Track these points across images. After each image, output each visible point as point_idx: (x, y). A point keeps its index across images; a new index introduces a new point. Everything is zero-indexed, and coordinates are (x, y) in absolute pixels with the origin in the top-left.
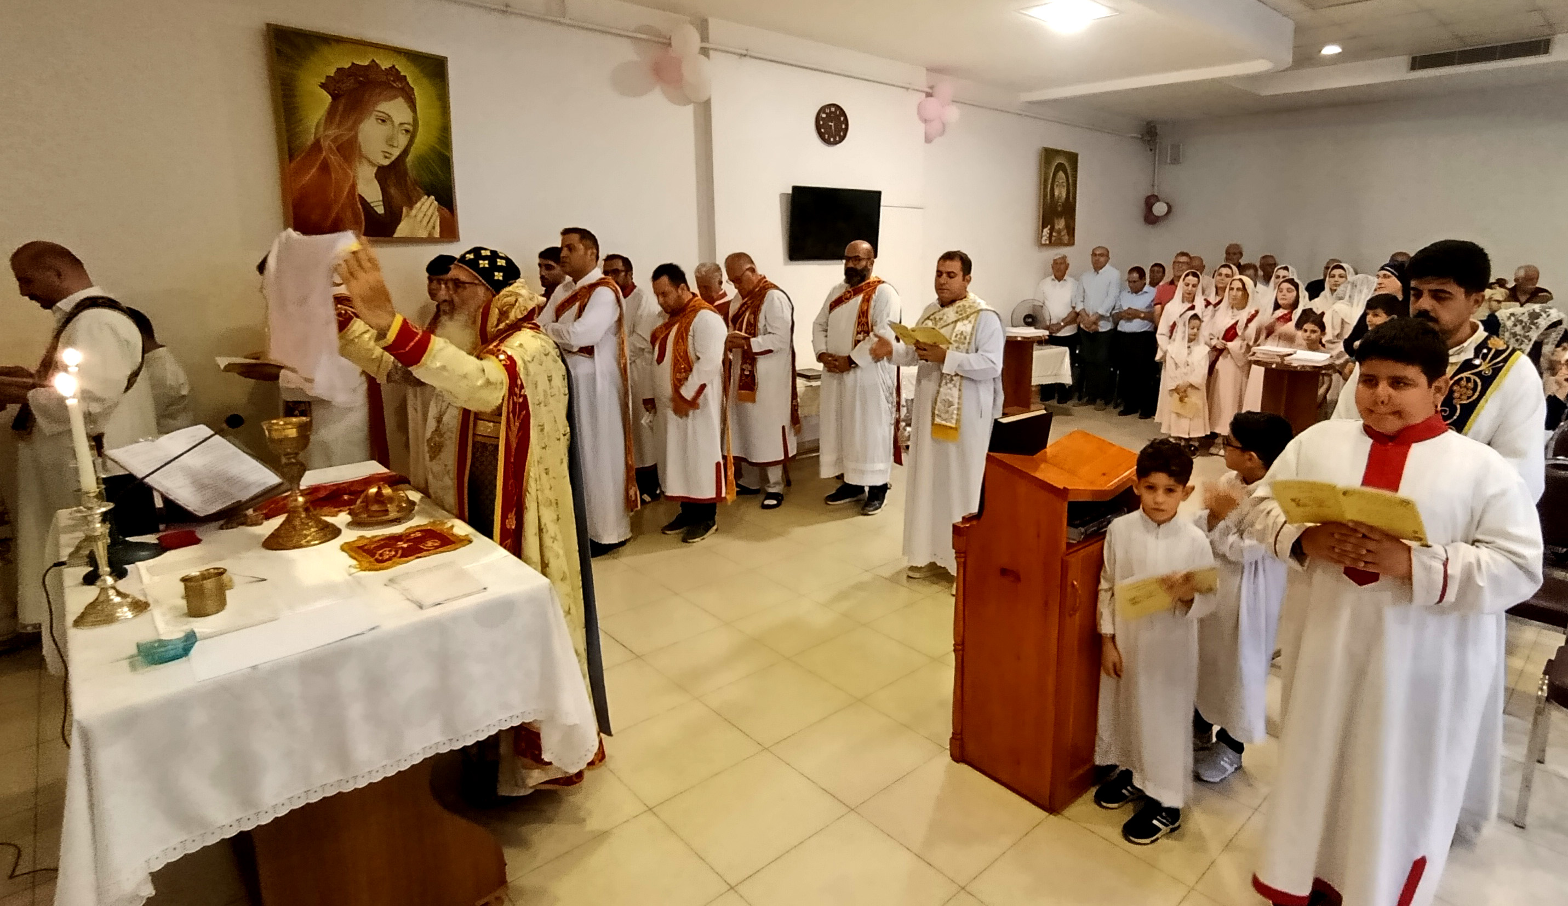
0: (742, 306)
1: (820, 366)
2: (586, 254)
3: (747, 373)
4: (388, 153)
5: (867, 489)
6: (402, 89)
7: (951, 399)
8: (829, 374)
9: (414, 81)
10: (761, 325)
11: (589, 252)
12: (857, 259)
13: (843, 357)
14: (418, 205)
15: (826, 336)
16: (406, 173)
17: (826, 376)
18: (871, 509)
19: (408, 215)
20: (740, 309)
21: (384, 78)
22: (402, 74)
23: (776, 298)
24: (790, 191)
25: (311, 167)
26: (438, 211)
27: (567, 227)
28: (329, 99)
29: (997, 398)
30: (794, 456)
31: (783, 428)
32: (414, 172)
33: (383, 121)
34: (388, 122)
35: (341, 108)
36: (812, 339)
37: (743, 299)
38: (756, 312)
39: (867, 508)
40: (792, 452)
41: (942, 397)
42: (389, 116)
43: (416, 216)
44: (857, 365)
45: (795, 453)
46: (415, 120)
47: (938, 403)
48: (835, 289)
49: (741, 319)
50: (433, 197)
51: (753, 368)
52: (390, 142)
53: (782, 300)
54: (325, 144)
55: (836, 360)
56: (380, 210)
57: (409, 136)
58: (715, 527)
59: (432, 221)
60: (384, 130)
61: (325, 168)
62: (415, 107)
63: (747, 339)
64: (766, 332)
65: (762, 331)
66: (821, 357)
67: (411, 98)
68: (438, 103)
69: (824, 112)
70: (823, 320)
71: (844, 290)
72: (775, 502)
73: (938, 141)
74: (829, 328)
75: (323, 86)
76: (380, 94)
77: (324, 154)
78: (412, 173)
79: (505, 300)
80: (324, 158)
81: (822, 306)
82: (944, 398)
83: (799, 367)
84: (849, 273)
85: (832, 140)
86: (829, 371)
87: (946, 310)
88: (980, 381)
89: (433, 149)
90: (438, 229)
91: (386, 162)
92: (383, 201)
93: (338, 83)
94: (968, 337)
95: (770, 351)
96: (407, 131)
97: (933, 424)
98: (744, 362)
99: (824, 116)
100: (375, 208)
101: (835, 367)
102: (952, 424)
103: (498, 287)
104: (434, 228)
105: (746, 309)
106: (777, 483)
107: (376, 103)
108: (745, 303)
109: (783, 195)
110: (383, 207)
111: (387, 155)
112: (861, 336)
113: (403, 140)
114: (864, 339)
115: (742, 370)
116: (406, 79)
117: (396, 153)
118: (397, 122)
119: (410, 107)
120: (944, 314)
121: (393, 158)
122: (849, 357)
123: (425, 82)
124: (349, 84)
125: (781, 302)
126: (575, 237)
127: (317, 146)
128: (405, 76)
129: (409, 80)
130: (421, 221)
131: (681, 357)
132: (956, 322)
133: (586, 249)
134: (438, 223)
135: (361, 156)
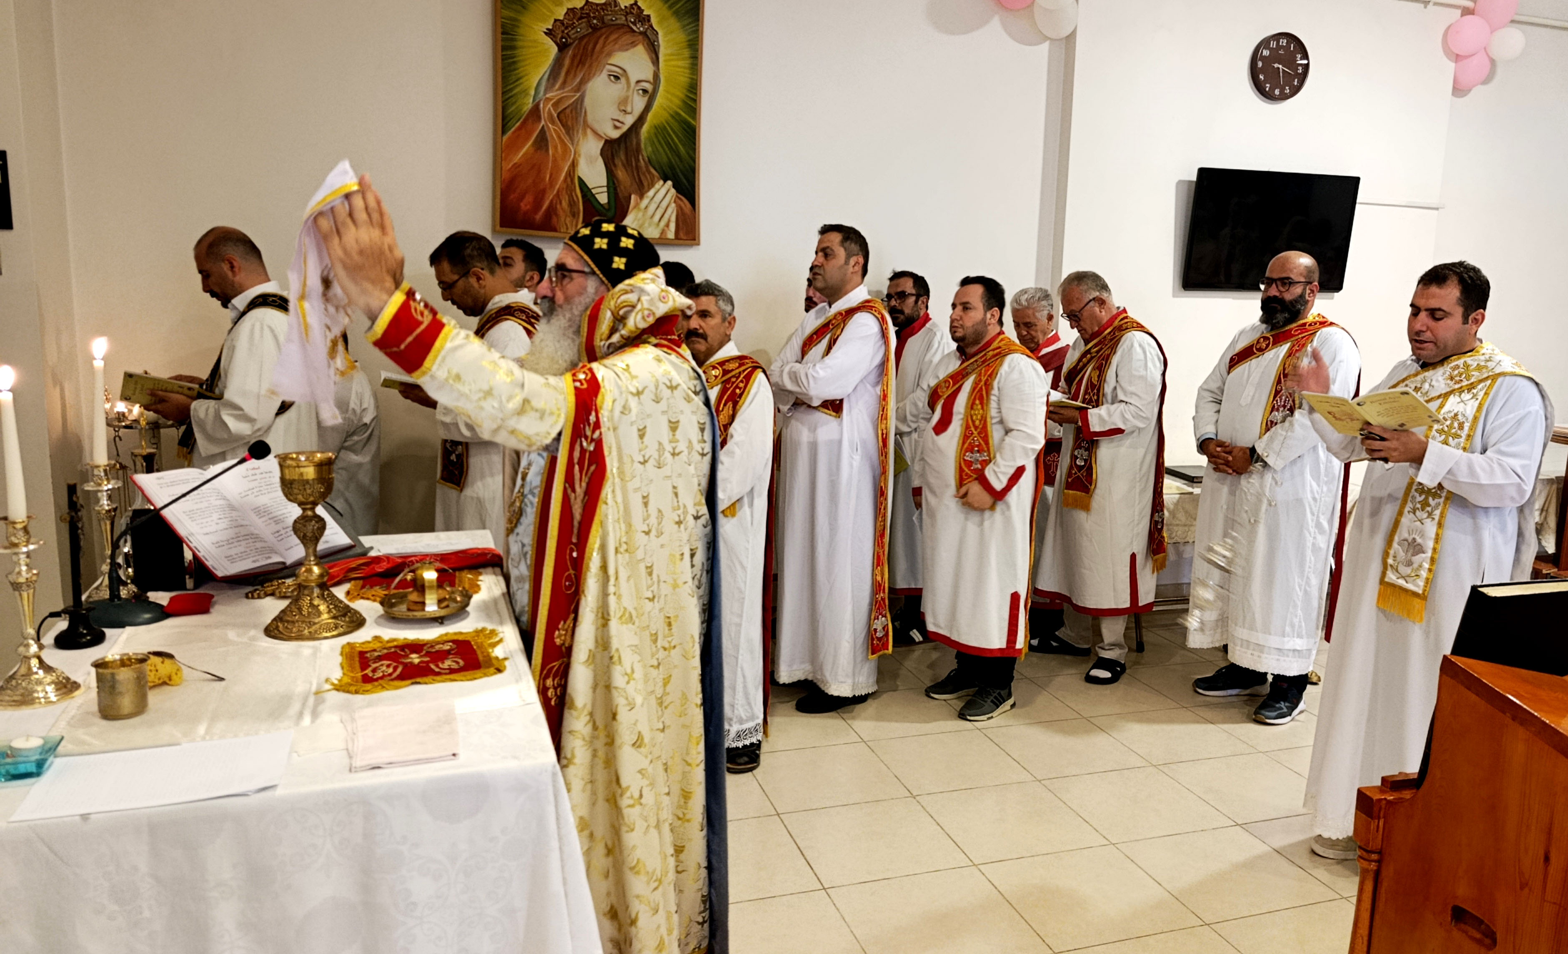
0: (1084, 355)
1: (1203, 460)
2: (847, 262)
3: (1079, 463)
4: (618, 121)
5: (1270, 678)
6: (644, 34)
7: (1419, 540)
8: (1217, 475)
9: (660, 23)
10: (1108, 389)
11: (852, 261)
12: (1287, 282)
13: (1242, 449)
14: (651, 193)
15: (1218, 411)
16: (638, 150)
17: (1211, 479)
18: (1274, 714)
19: (637, 205)
20: (1080, 360)
21: (622, 20)
22: (645, 13)
23: (1136, 345)
24: (1194, 178)
25: (527, 139)
26: (675, 202)
27: (827, 223)
28: (555, 49)
29: (1524, 548)
30: (1150, 605)
31: (1133, 557)
32: (650, 149)
33: (617, 78)
34: (623, 80)
35: (567, 62)
36: (1194, 414)
37: (1086, 345)
38: (1102, 369)
39: (1263, 712)
40: (1146, 596)
41: (1403, 533)
42: (624, 71)
43: (646, 207)
44: (1266, 465)
45: (1151, 598)
46: (656, 76)
47: (1395, 545)
48: (1241, 333)
49: (1080, 376)
50: (669, 183)
51: (1090, 456)
52: (623, 106)
53: (1147, 348)
54: (546, 109)
55: (1230, 453)
56: (603, 199)
57: (646, 99)
58: (1010, 702)
59: (666, 216)
60: (616, 90)
61: (542, 141)
62: (658, 58)
63: (1083, 411)
64: (1115, 400)
65: (1109, 398)
66: (1204, 446)
67: (653, 45)
68: (687, 53)
69: (1267, 47)
70: (1214, 386)
71: (1258, 335)
72: (1106, 674)
73: (1478, 91)
74: (1224, 399)
75: (549, 33)
76: (616, 41)
77: (543, 123)
78: (646, 150)
79: (623, 298)
80: (543, 127)
81: (1215, 362)
82: (1405, 535)
83: (1169, 462)
84: (1269, 307)
85: (1277, 92)
86: (1216, 469)
87: (1429, 374)
88: (1486, 509)
89: (675, 116)
90: (673, 226)
91: (615, 134)
92: (608, 186)
93: (566, 28)
94: (1467, 426)
95: (1119, 431)
96: (645, 91)
97: (1382, 581)
98: (1077, 446)
99: (1266, 53)
100: (597, 196)
101: (1227, 463)
102: (1417, 586)
103: (616, 278)
104: (667, 225)
105: (1089, 362)
106: (1114, 645)
107: (609, 55)
108: (1088, 352)
109: (1180, 183)
110: (606, 194)
111: (618, 124)
112: (1278, 416)
113: (639, 103)
114: (1283, 421)
115: (1074, 458)
116: (649, 21)
117: (629, 120)
118: (633, 81)
119: (652, 59)
120: (1424, 381)
121: (625, 128)
122: (1253, 450)
123: (674, 24)
124: (582, 29)
125: (1145, 352)
126: (836, 237)
127: (535, 112)
128: (649, 16)
129: (654, 21)
130: (652, 217)
131: (976, 428)
132: (1446, 396)
133: (849, 256)
134: (673, 218)
135: (586, 125)
